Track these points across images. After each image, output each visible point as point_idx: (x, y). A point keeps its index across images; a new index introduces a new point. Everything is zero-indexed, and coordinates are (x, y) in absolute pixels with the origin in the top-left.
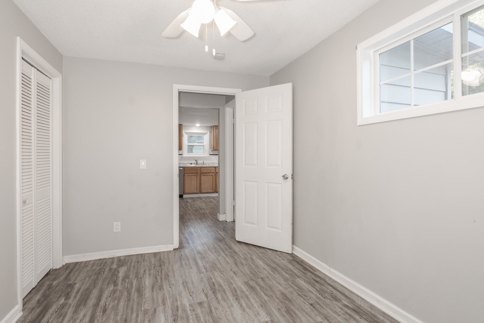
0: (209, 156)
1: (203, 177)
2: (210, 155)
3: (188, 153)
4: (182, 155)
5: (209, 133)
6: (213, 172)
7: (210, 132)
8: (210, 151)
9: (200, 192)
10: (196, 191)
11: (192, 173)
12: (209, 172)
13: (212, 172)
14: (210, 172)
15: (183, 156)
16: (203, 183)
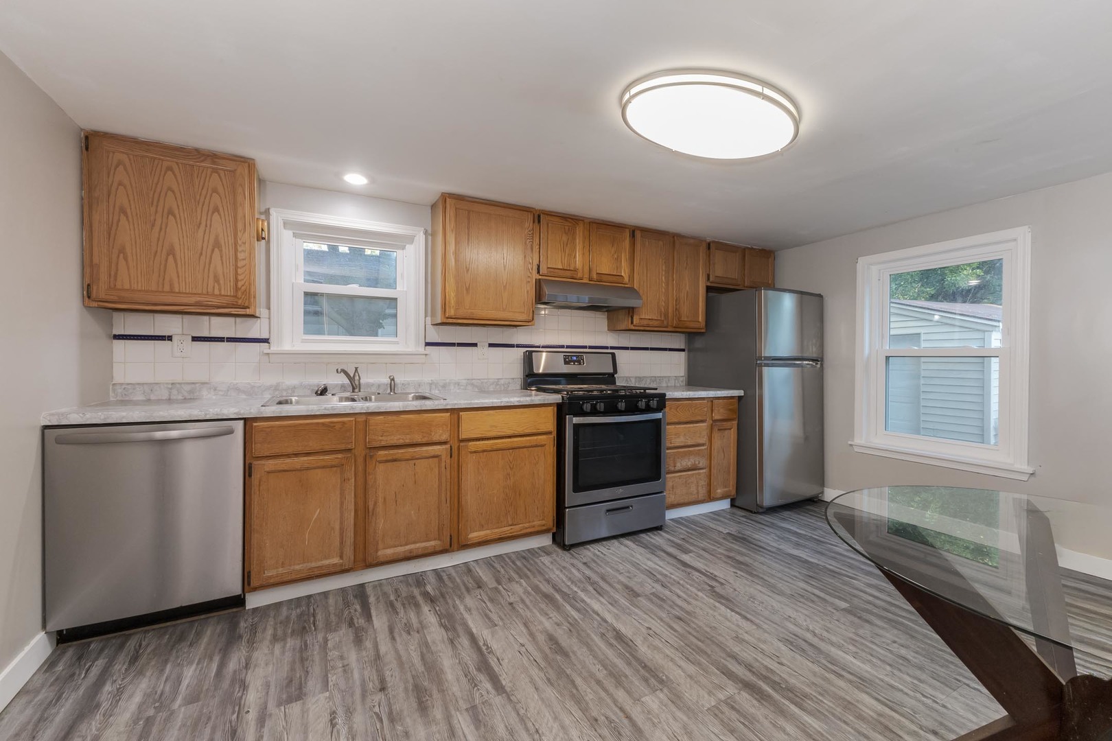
0: (421, 349)
1: (380, 473)
2: (428, 344)
3: (304, 333)
4: (266, 341)
5: (421, 238)
6: (444, 437)
7: (426, 233)
8: (429, 327)
9: (365, 560)
10: (336, 560)
11: (308, 454)
12: (418, 438)
13: (436, 438)
14: (424, 440)
15: (274, 348)
16: (380, 509)
